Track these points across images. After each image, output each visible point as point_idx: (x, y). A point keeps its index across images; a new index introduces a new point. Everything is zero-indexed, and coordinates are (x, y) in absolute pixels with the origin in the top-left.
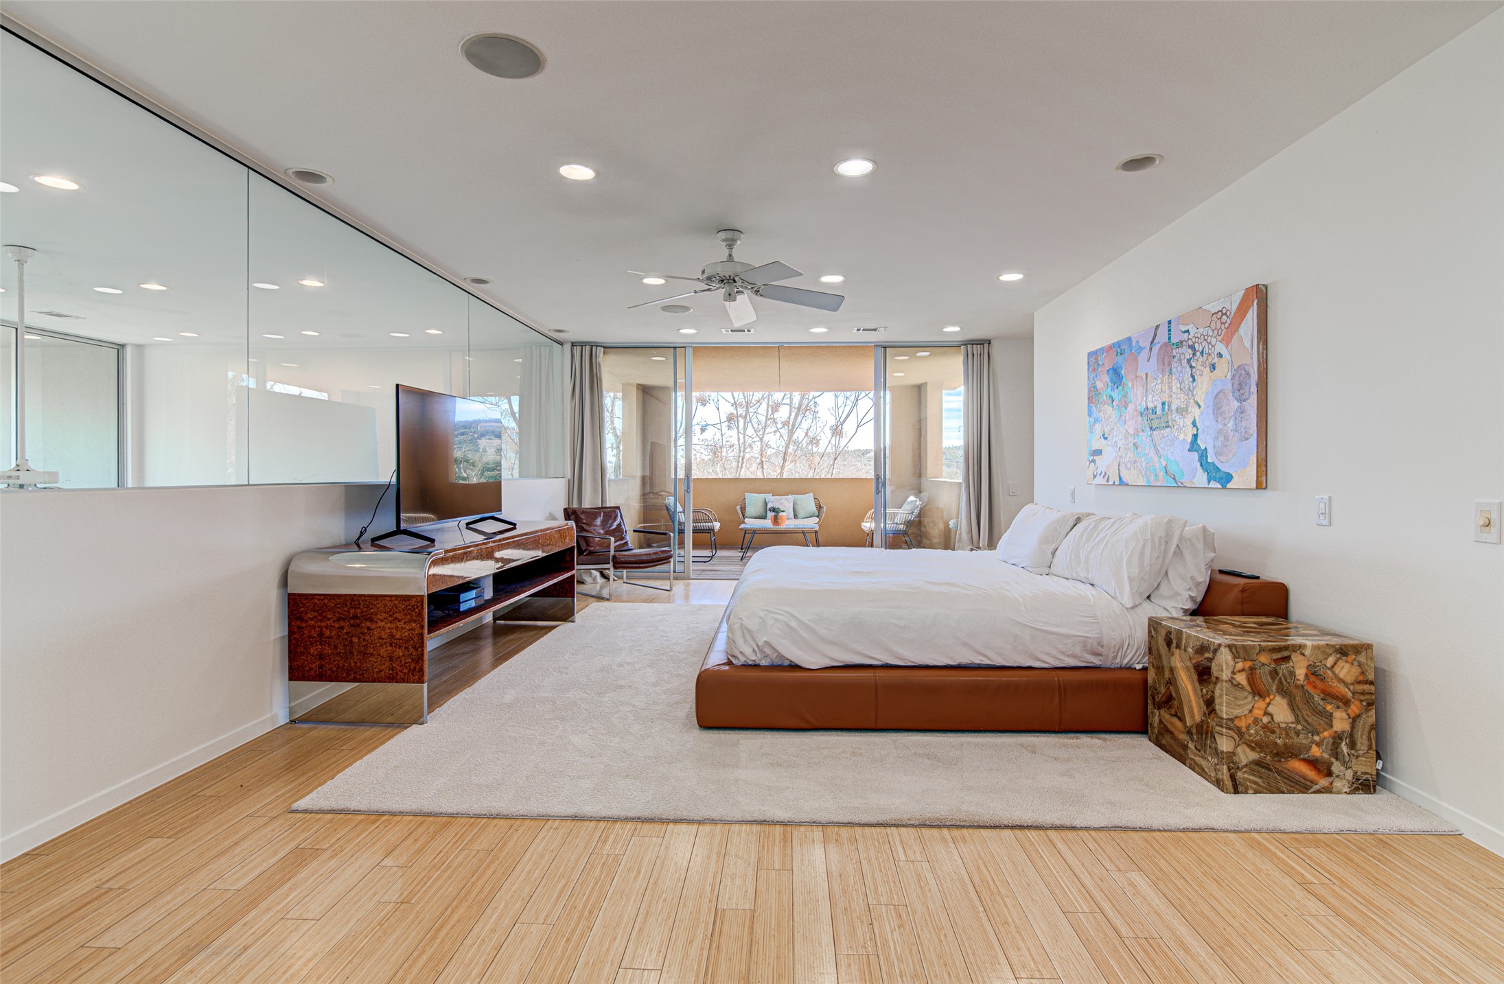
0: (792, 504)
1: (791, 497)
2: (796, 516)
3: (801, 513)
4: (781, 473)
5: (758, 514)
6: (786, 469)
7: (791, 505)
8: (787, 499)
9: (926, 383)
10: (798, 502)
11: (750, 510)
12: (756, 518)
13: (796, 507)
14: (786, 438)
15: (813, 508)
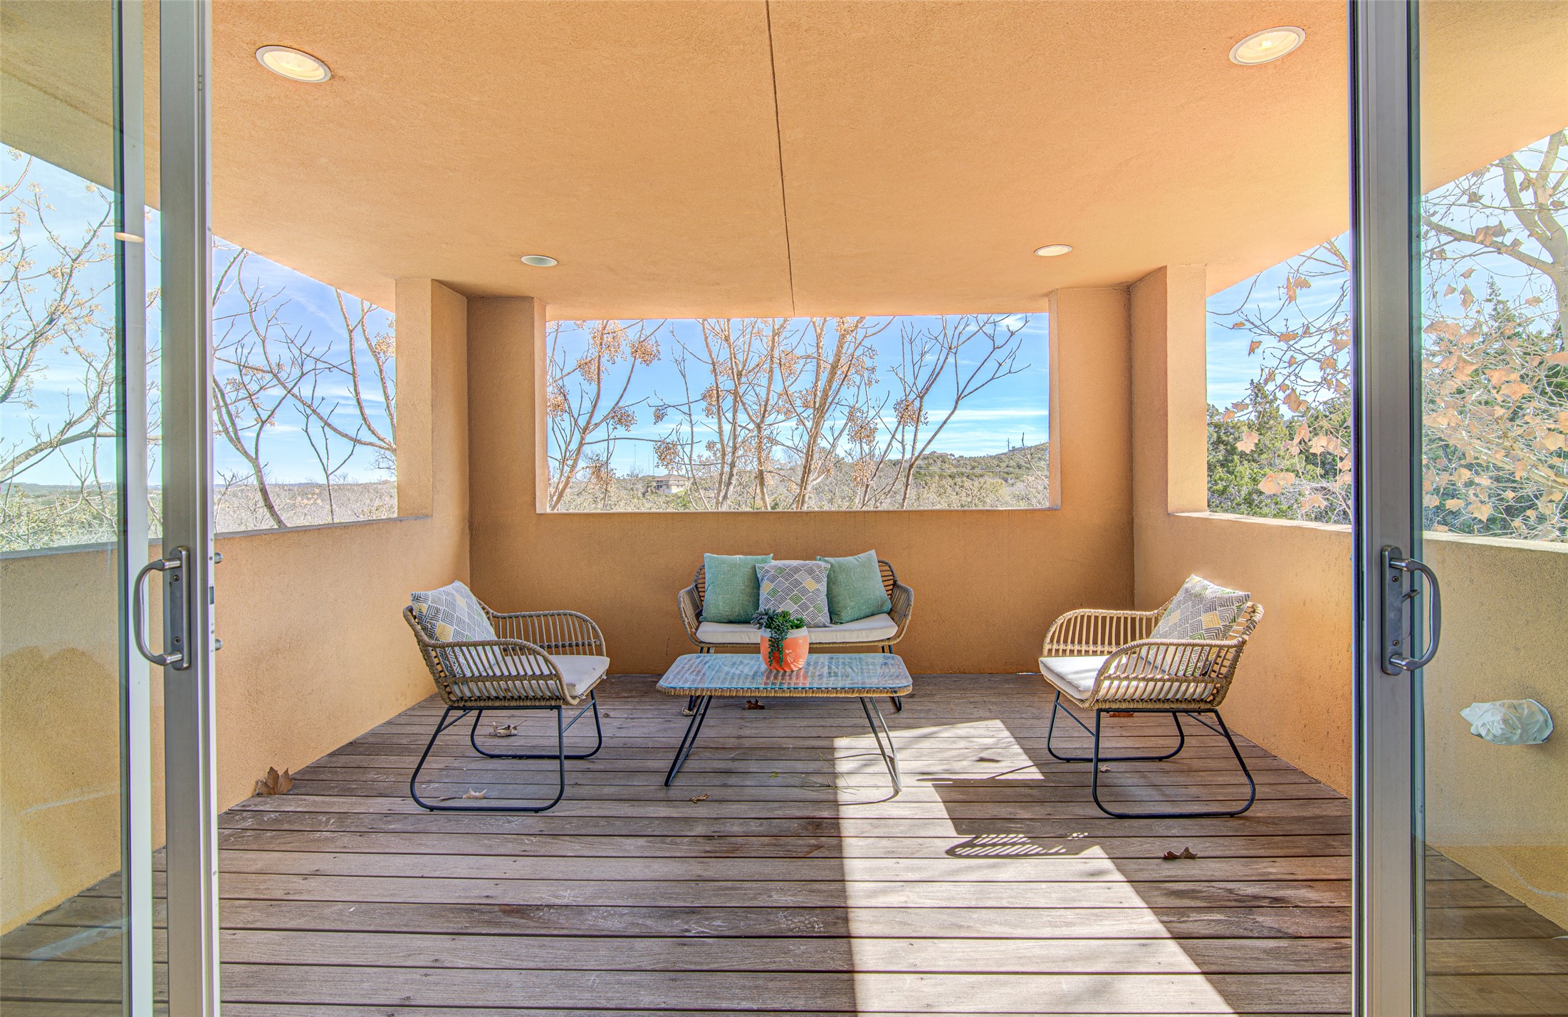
0: (825, 584)
1: (822, 564)
2: (835, 616)
3: (849, 607)
4: (800, 499)
5: (737, 610)
6: (809, 488)
7: (823, 588)
8: (810, 571)
9: (1166, 267)
10: (841, 577)
11: (715, 601)
12: (731, 622)
13: (836, 590)
14: (809, 424)
15: (877, 589)
